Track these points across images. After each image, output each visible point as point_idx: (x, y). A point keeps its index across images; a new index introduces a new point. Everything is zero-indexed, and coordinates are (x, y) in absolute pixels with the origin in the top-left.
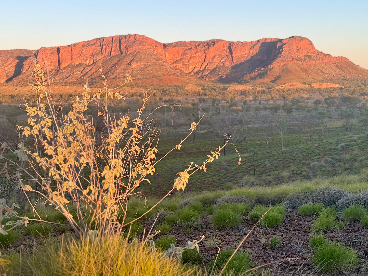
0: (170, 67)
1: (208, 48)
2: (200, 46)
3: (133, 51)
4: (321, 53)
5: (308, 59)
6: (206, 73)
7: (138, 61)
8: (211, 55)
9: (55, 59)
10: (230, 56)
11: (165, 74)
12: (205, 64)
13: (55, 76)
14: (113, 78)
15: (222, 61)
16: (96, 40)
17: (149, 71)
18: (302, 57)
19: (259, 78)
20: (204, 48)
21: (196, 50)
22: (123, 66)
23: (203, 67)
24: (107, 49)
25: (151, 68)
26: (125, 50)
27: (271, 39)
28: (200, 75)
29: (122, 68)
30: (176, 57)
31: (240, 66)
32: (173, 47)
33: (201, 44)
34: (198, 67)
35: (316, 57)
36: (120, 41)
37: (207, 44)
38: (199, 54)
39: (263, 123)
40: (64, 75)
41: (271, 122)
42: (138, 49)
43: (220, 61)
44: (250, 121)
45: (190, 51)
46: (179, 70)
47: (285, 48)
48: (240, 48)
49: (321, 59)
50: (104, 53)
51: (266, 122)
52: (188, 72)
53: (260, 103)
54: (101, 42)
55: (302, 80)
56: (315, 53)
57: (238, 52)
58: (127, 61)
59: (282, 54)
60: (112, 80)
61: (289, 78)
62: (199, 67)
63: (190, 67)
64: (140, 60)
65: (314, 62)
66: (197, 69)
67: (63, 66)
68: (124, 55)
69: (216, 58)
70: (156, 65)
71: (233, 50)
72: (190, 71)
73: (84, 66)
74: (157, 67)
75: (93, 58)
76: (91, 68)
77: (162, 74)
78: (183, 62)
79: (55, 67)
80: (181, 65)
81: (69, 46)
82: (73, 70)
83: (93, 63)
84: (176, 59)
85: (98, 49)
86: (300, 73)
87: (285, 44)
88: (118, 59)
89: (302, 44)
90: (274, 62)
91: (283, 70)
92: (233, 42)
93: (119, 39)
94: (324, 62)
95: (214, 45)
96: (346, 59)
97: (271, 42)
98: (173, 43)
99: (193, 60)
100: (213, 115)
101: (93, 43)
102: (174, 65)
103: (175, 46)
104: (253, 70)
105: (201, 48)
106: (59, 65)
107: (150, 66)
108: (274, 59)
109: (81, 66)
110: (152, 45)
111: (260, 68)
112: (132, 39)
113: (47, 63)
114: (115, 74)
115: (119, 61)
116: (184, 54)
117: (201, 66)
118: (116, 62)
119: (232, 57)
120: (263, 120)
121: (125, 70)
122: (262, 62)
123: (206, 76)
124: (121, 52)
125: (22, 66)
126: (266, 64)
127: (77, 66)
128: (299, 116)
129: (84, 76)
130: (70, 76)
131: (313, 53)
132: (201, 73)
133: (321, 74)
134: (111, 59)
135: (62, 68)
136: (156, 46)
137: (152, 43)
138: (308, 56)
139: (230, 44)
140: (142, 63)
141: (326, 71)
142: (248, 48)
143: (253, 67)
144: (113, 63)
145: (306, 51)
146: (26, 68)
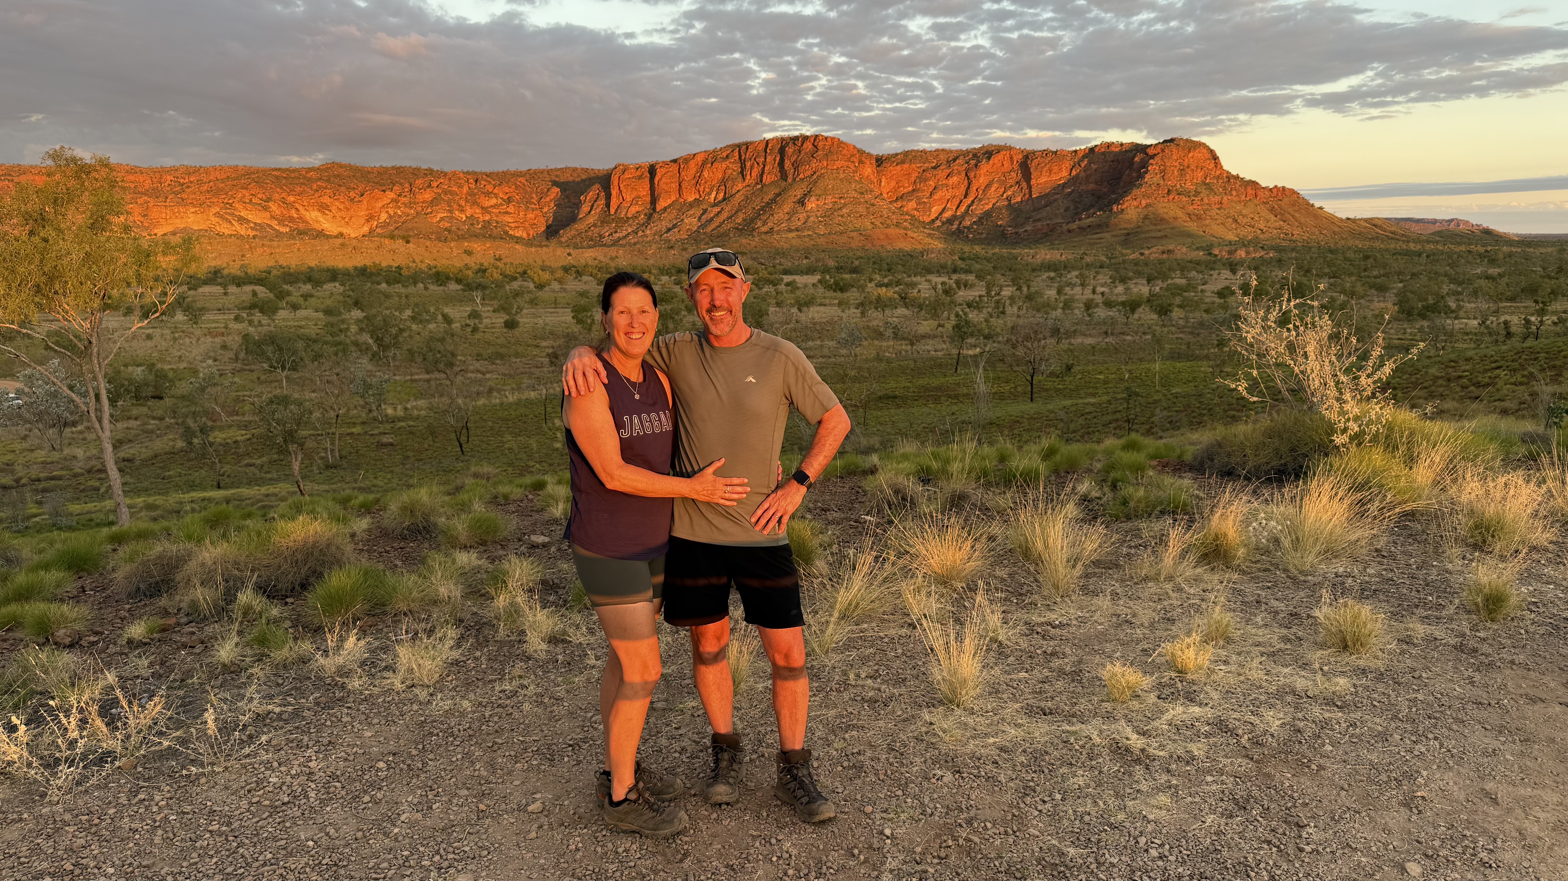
0: (889, 209)
1: (976, 166)
2: (957, 161)
3: (809, 173)
4: (1237, 177)
5: (1204, 192)
6: (967, 222)
7: (820, 195)
8: (981, 182)
9: (644, 190)
10: (1024, 185)
11: (878, 223)
12: (968, 201)
13: (644, 227)
14: (766, 233)
15: (1005, 196)
16: (731, 150)
17: (842, 216)
18: (1192, 187)
19: (1090, 234)
20: (966, 165)
21: (948, 171)
22: (787, 208)
23: (963, 209)
24: (755, 169)
25: (848, 211)
26: (792, 170)
27: (1122, 145)
28: (954, 227)
29: (786, 211)
30: (903, 186)
32: (897, 165)
33: (962, 157)
34: (952, 209)
35: (1225, 189)
36: (782, 151)
37: (975, 156)
38: (954, 179)
39: (1105, 336)
40: (664, 224)
41: (1123, 334)
42: (822, 169)
43: (1002, 195)
44: (1075, 331)
45: (935, 172)
46: (909, 215)
47: (1153, 166)
48: (1048, 165)
49: (1234, 193)
50: (748, 177)
51: (1112, 334)
52: (927, 220)
53: (1094, 292)
54: (742, 153)
55: (1189, 240)
56: (1222, 178)
57: (1044, 173)
58: (795, 196)
59: (1146, 180)
60: (763, 237)
61: (1160, 234)
62: (954, 208)
63: (933, 210)
64: (825, 192)
65: (1217, 199)
66: (948, 214)
67: (662, 204)
68: (790, 180)
69: (993, 189)
70: (860, 203)
71: (1032, 170)
72: (933, 218)
73: (705, 207)
74: (861, 209)
75: (723, 187)
76: (717, 209)
77: (872, 223)
78: (918, 198)
79: (645, 207)
80: (912, 204)
81: (675, 161)
82: (681, 213)
83: (724, 199)
84: (902, 191)
85: (736, 169)
86: (1186, 224)
87: (1153, 157)
88: (777, 191)
89: (1193, 157)
90: (1126, 199)
91: (1147, 215)
92: (1034, 152)
93: (780, 145)
94: (1242, 199)
95: (989, 158)
96: (1293, 192)
97: (1121, 152)
98: (897, 155)
99: (940, 192)
100: (991, 316)
101: (725, 154)
102: (899, 204)
103: (903, 162)
104: (1076, 216)
105: (959, 165)
106: (654, 201)
107: (845, 205)
108: (1125, 192)
109: (698, 205)
110: (852, 159)
111: (1092, 211)
112: (808, 146)
113: (628, 198)
114: (770, 225)
115: (780, 194)
116: (921, 179)
117: (958, 207)
118: (771, 196)
119: (1030, 187)
120: (1104, 329)
121: (791, 214)
122: (1099, 197)
123: (968, 228)
124: (784, 176)
125: (578, 205)
126: (1106, 201)
127: (691, 205)
128: (1187, 322)
129: (703, 226)
130: (675, 226)
131: (1218, 178)
132: (956, 223)
133: (1234, 226)
134: (761, 190)
135: (658, 208)
136: (861, 162)
137: (852, 156)
138: (1206, 184)
139: (1026, 157)
140: (829, 199)
141: (1245, 220)
142: (1068, 164)
143: (1077, 208)
144: (767, 199)
145: (1200, 174)
146: (585, 208)
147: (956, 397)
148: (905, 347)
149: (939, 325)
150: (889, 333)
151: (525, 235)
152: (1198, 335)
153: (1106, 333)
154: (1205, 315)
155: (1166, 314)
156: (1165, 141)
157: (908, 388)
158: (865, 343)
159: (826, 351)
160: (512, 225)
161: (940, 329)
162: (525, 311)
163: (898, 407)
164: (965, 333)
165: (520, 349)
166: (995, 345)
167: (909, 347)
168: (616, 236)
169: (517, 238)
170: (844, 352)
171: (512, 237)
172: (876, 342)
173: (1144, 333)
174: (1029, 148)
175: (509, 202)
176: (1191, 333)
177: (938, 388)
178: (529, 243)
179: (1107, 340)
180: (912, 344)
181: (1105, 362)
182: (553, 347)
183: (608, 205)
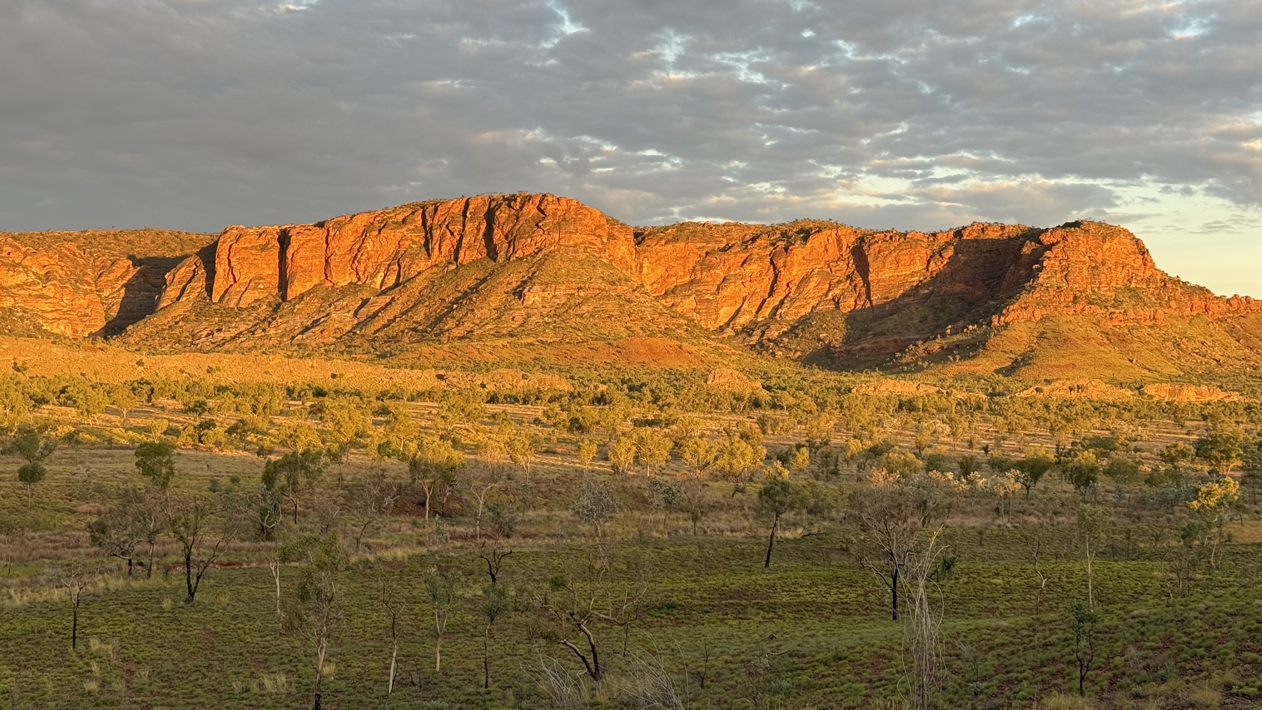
0: (655, 308)
1: (786, 249)
2: (758, 242)
3: (531, 250)
4: (1176, 281)
5: (1128, 302)
6: (774, 333)
7: (547, 284)
8: (794, 273)
9: (269, 267)
10: (859, 280)
11: (637, 329)
12: (775, 301)
13: (266, 323)
14: (461, 338)
15: (830, 296)
16: (410, 211)
17: (581, 316)
18: (1109, 294)
19: (958, 357)
20: (772, 248)
21: (745, 256)
22: (496, 300)
23: (767, 312)
24: (447, 242)
25: (590, 309)
26: (506, 245)
27: (1004, 228)
28: (754, 339)
29: (493, 305)
30: (676, 275)
31: (891, 315)
32: (666, 243)
33: (765, 236)
34: (750, 312)
35: (1160, 297)
36: (490, 217)
37: (784, 234)
38: (754, 268)
39: (995, 515)
40: (299, 321)
41: (1023, 512)
42: (551, 245)
43: (826, 295)
44: (949, 506)
45: (725, 256)
46: (685, 318)
47: (1051, 261)
48: (894, 254)
49: (1173, 304)
50: (436, 252)
51: (1007, 513)
52: (713, 327)
54: (428, 218)
55: (1109, 373)
56: (1155, 282)
57: (888, 265)
58: (508, 283)
59: (1041, 280)
60: (457, 343)
61: (1065, 361)
62: (754, 311)
63: (721, 312)
64: (556, 280)
65: (1149, 312)
66: (743, 320)
67: (295, 289)
68: (501, 259)
69: (812, 285)
70: (609, 298)
71: (869, 260)
72: (722, 324)
73: (365, 295)
74: (611, 306)
75: (396, 267)
76: (387, 299)
77: (627, 328)
78: (699, 294)
79: (270, 294)
80: (689, 303)
81: (321, 225)
82: (327, 304)
83: (397, 285)
84: (674, 282)
85: (417, 240)
86: (1102, 349)
87: (1050, 247)
88: (480, 275)
89: (1109, 249)
90: (1012, 307)
91: (1042, 336)
92: (873, 233)
93: (486, 208)
94: (1186, 314)
95: (805, 239)
97: (1002, 238)
98: (666, 228)
99: (732, 286)
101: (400, 218)
102: (670, 301)
103: (675, 239)
104: (938, 330)
105: (760, 247)
106: (283, 284)
107: (586, 299)
108: (1010, 298)
109: (355, 293)
110: (598, 232)
111: (961, 323)
112: (531, 210)
113: (243, 279)
114: (468, 325)
115: (484, 280)
116: (704, 265)
117: (760, 308)
118: (472, 283)
119: (867, 284)
120: (994, 504)
121: (502, 310)
122: (971, 304)
123: (775, 342)
124: (492, 253)
125: (160, 287)
126: (981, 310)
127: (343, 293)
128: (1121, 498)
129: (361, 325)
130: (315, 323)
131: (1148, 281)
132: (758, 332)
133: (1175, 353)
134: (456, 272)
135: (290, 295)
136: (611, 237)
137: (598, 227)
138: (1130, 290)
139: (862, 240)
140: (562, 291)
141: (1191, 346)
142: (923, 253)
143: (938, 318)
144: (464, 287)
145: (1121, 275)
146: (171, 292)
147: (772, 608)
148: (683, 523)
149: (737, 490)
150: (658, 499)
151: (69, 332)
152: (1139, 518)
153: (997, 510)
154: (1146, 488)
155: (1086, 484)
156: (1067, 225)
157: (693, 591)
158: (619, 515)
159: (556, 527)
160: (50, 316)
161: (738, 495)
162: (57, 453)
163: (678, 623)
164: (782, 503)
165: (43, 516)
166: (826, 524)
167: (690, 523)
168: (219, 336)
169: (57, 336)
170: (586, 528)
171: (49, 334)
172: (637, 514)
173: (1056, 513)
174: (866, 227)
175: (48, 280)
176: (1128, 515)
177: (740, 593)
178: (74, 344)
179: (999, 522)
180: (695, 519)
181: (1000, 557)
182: (99, 513)
183: (209, 289)
